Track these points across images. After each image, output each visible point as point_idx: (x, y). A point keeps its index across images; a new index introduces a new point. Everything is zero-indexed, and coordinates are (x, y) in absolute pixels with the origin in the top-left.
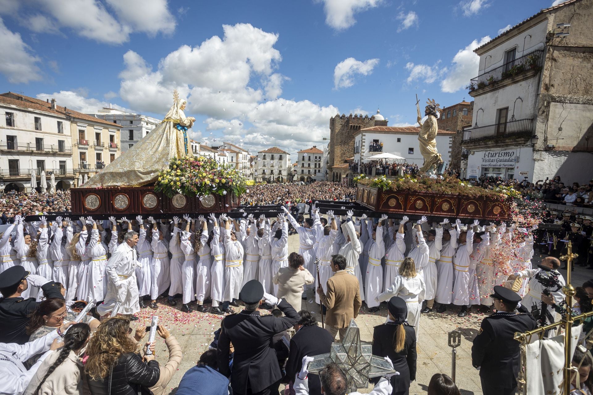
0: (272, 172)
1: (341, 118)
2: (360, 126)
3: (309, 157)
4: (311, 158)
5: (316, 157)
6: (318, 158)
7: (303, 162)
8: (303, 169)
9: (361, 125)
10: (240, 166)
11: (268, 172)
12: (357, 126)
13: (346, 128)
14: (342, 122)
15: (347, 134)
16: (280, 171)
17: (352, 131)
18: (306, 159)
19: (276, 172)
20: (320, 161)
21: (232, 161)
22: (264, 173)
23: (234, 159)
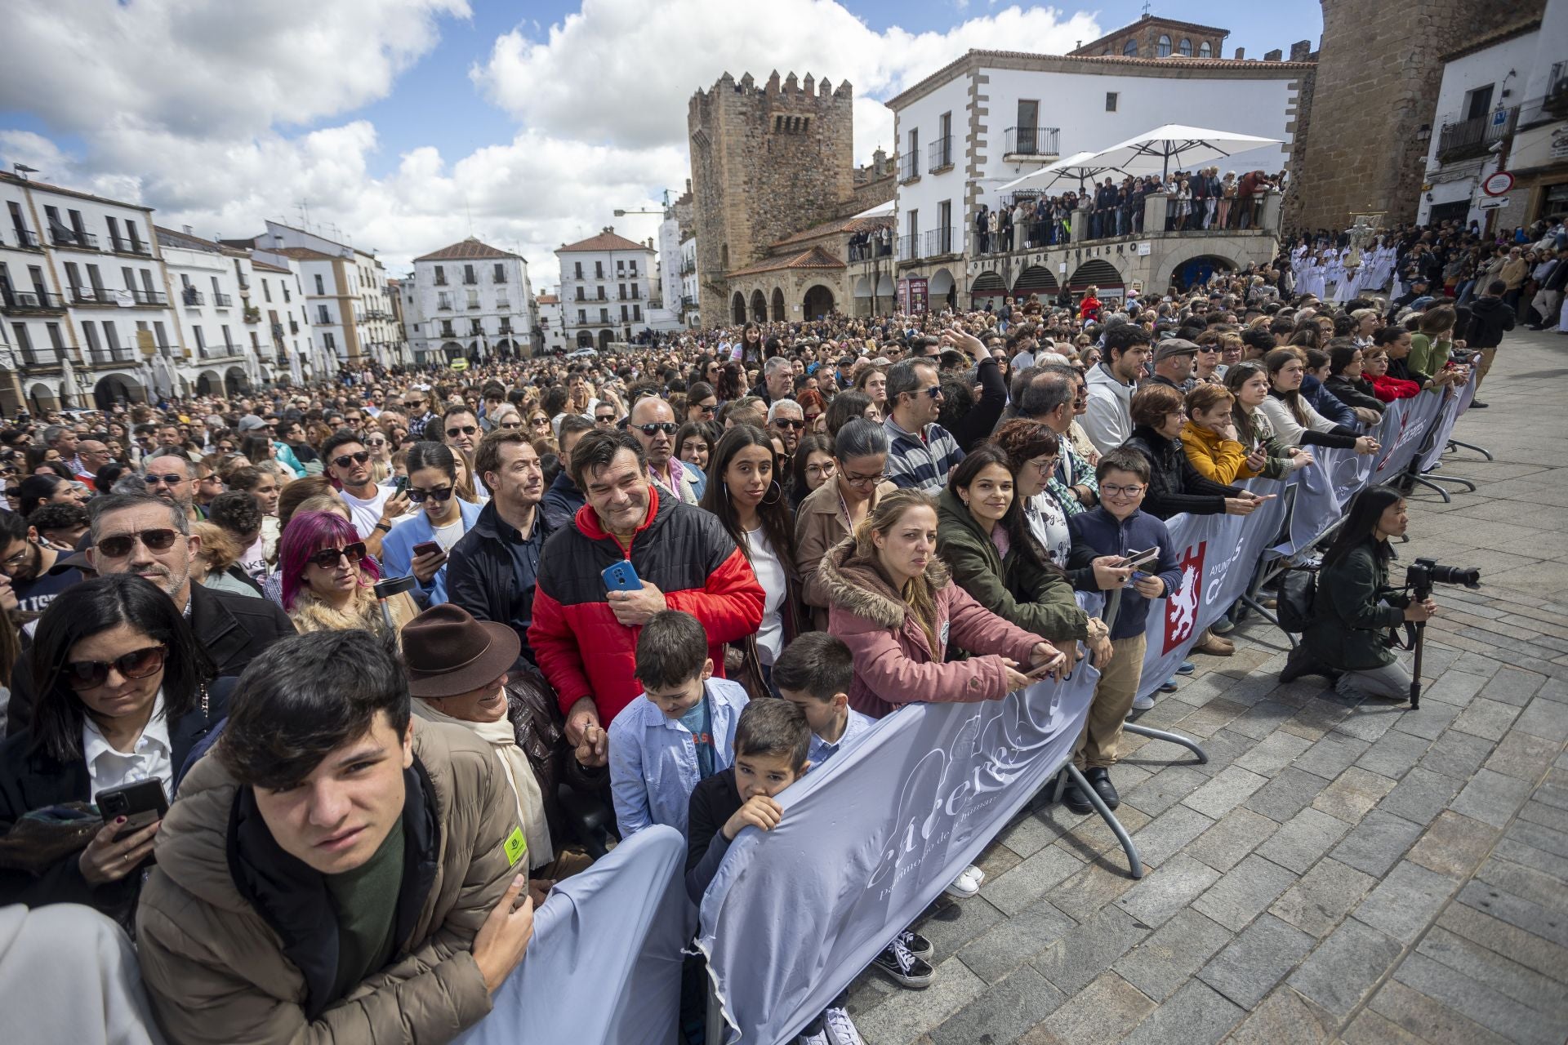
0: (477, 329)
1: (738, 89)
2: (807, 120)
3: (599, 264)
4: (605, 268)
5: (620, 265)
6: (627, 266)
7: (580, 284)
8: (582, 307)
9: (812, 116)
10: (358, 308)
11: (461, 328)
12: (798, 119)
13: (758, 132)
14: (744, 105)
15: (764, 151)
16: (505, 321)
17: (782, 139)
18: (589, 270)
19: (491, 326)
20: (634, 276)
21: (321, 291)
22: (448, 331)
23: (330, 288)
